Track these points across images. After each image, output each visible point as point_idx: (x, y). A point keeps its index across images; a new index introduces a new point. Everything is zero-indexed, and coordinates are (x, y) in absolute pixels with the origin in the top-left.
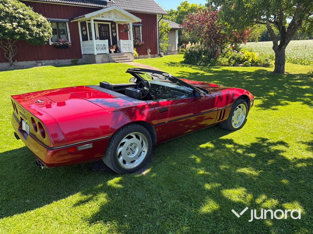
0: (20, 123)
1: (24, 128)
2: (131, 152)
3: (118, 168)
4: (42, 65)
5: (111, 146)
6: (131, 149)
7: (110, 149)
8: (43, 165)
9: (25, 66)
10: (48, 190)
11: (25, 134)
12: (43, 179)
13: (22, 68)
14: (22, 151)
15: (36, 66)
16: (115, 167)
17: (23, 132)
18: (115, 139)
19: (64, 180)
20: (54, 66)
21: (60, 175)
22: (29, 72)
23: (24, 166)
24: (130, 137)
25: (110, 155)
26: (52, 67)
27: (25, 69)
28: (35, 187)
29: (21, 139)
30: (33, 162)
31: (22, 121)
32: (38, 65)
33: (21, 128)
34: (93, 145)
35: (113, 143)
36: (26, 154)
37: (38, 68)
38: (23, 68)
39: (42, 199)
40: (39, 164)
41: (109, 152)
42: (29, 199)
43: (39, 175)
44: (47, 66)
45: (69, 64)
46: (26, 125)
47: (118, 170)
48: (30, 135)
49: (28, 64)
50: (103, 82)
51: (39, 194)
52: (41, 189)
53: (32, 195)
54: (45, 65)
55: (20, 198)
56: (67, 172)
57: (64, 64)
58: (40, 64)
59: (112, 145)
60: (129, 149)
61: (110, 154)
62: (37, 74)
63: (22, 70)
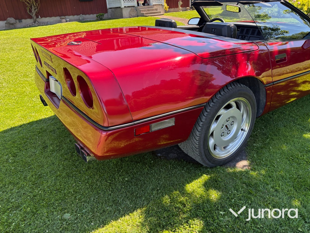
0: (47, 81)
1: (53, 90)
2: (226, 132)
3: (208, 159)
4: (67, 21)
5: (202, 123)
6: (226, 126)
7: (200, 128)
8: (88, 155)
9: (49, 23)
10: (98, 193)
11: (55, 99)
12: (87, 170)
13: (45, 24)
14: (53, 122)
15: (60, 22)
16: (204, 157)
17: (52, 95)
18: (209, 111)
19: (120, 176)
20: (79, 22)
21: (112, 165)
22: (54, 28)
23: (57, 146)
24: (229, 107)
25: (197, 138)
26: (77, 22)
27: (49, 26)
28: (76, 185)
29: (49, 106)
30: (68, 140)
31: (50, 78)
32: (62, 21)
33: (48, 89)
34: (176, 122)
35: (204, 118)
36: (58, 126)
37: (63, 24)
38: (47, 24)
39: (91, 213)
40: (82, 151)
41: (198, 133)
42: (68, 212)
43: (80, 162)
44: (72, 22)
45: (93, 19)
46: (55, 85)
47: (207, 162)
48: (63, 100)
49: (52, 20)
50: (161, 20)
51: (85, 202)
52: (87, 192)
53: (73, 203)
54: (70, 21)
55: (54, 208)
56: (121, 160)
57: (88, 20)
58: (64, 20)
59: (203, 120)
60: (224, 126)
61: (198, 135)
62: (62, 30)
63: (46, 26)
